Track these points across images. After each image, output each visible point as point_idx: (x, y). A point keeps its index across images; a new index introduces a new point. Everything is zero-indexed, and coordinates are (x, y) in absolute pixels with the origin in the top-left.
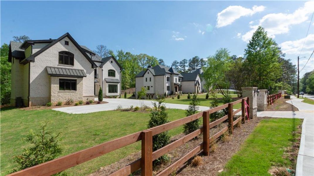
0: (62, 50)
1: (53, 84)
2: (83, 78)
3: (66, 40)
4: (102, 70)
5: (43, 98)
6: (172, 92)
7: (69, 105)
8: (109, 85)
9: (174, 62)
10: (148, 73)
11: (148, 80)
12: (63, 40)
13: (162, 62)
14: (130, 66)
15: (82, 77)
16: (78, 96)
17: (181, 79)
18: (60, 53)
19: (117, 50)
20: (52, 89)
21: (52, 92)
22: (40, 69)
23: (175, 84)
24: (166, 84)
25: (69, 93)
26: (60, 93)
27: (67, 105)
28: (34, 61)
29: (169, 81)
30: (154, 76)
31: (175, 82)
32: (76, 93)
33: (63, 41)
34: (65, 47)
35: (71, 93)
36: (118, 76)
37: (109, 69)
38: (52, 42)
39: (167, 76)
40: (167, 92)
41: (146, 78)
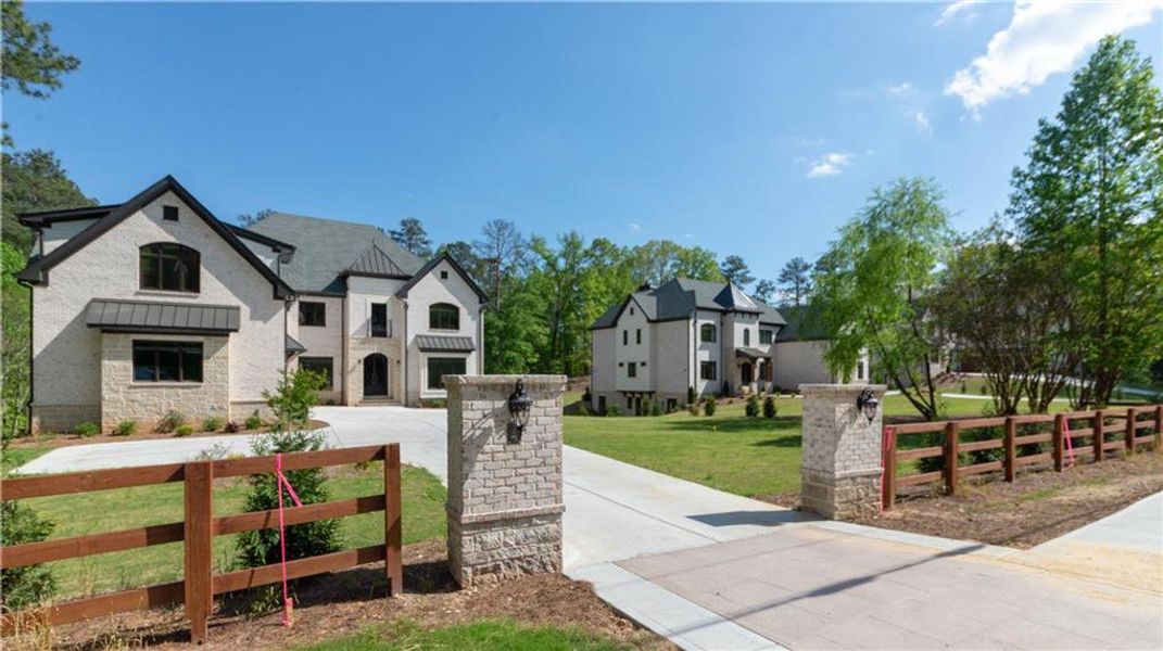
0: (153, 241)
1: (109, 360)
2: (227, 336)
3: (167, 203)
4: (406, 306)
5: (80, 406)
6: (726, 384)
7: (162, 435)
8: (430, 359)
9: (789, 266)
10: (632, 310)
11: (632, 337)
12: (153, 203)
13: (739, 268)
14: (603, 288)
15: (223, 333)
16: (210, 401)
17: (775, 331)
18: (141, 248)
19: (558, 235)
20: (105, 379)
21: (104, 387)
22: (72, 309)
23: (739, 353)
24: (699, 352)
25: (172, 390)
26: (139, 390)
27: (163, 432)
28: (45, 283)
29: (715, 341)
30: (649, 321)
31: (738, 343)
32: (199, 390)
33: (157, 207)
34: (162, 227)
35: (180, 391)
36: (470, 327)
37: (434, 302)
38: (109, 213)
39: (701, 322)
40: (701, 386)
41: (626, 332)
